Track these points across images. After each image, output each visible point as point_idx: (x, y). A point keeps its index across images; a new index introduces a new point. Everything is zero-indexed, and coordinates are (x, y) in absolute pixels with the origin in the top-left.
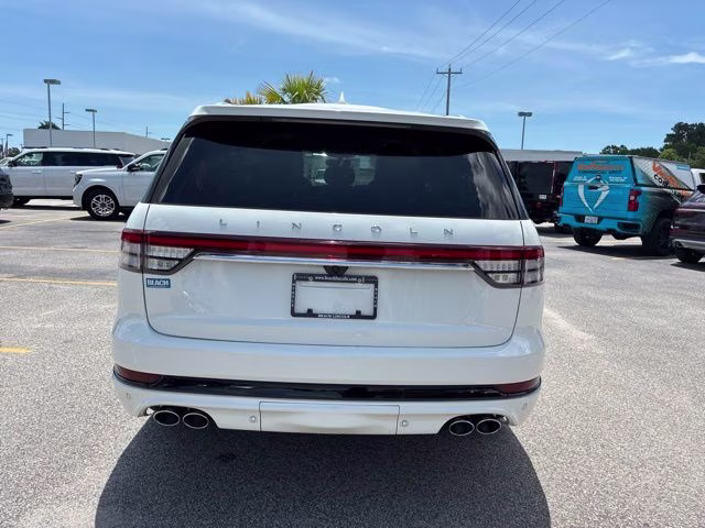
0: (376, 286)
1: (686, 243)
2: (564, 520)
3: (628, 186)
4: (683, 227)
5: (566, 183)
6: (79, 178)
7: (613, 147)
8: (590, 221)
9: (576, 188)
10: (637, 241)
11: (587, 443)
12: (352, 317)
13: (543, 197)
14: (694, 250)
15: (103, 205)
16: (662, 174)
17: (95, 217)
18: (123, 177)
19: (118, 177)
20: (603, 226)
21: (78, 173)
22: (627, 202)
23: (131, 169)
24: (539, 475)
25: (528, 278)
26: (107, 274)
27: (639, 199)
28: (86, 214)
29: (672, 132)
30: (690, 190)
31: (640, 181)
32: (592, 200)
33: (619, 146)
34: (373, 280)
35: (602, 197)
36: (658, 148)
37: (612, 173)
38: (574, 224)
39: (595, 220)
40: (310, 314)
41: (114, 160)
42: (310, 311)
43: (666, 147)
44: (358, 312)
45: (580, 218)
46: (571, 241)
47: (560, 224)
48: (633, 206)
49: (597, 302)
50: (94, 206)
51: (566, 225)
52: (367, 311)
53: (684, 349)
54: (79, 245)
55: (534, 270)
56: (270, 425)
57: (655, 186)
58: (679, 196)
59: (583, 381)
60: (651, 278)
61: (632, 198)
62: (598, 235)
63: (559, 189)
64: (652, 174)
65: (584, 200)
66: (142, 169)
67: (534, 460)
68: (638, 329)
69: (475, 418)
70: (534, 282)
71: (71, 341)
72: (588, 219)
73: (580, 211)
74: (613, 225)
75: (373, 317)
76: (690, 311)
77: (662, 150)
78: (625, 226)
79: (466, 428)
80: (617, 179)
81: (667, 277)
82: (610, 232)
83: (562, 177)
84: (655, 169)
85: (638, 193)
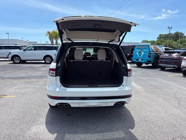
1: (161, 65)
2: (137, 122)
3: (148, 52)
4: (161, 61)
5: (134, 51)
6: (10, 53)
7: (144, 40)
8: (140, 60)
9: (136, 52)
10: (151, 65)
11: (141, 108)
13: (128, 55)
14: (164, 67)
15: (17, 60)
16: (155, 49)
17: (15, 63)
18: (22, 52)
19: (21, 52)
20: (143, 61)
21: (10, 51)
22: (148, 56)
23: (24, 50)
24: (132, 115)
25: (129, 75)
26: (25, 78)
27: (151, 55)
28: (12, 62)
29: (159, 36)
30: (162, 52)
31: (151, 51)
32: (140, 55)
33: (146, 40)
35: (142, 55)
36: (155, 41)
37: (144, 49)
38: (136, 61)
39: (141, 60)
41: (19, 48)
43: (157, 40)
45: (137, 60)
46: (135, 65)
47: (133, 61)
48: (149, 57)
49: (142, 80)
50: (15, 60)
51: (134, 62)
53: (161, 89)
54: (14, 71)
55: (130, 73)
56: (82, 106)
57: (154, 52)
58: (160, 54)
59: (140, 97)
60: (154, 74)
61: (149, 55)
62: (142, 63)
63: (132, 53)
64: (153, 49)
65: (138, 55)
66: (27, 50)
67: (131, 112)
68: (151, 85)
69: (120, 102)
70: (130, 76)
71: (24, 94)
72: (139, 60)
73: (137, 58)
74: (145, 61)
76: (162, 81)
77: (156, 41)
78: (148, 61)
79: (119, 104)
80: (146, 50)
81: (158, 73)
82: (144, 63)
83: (133, 50)
84: (154, 48)
85: (150, 54)
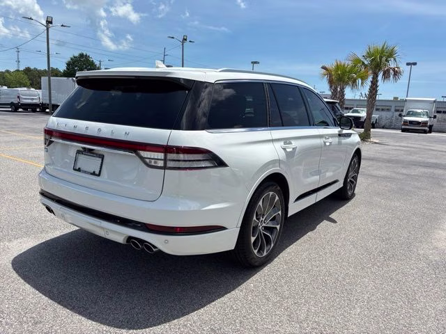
0: (102, 160)
12: (91, 174)
25: (169, 164)
34: (102, 157)
40: (79, 170)
42: (79, 168)
44: (94, 172)
52: (97, 172)
75: (99, 175)
